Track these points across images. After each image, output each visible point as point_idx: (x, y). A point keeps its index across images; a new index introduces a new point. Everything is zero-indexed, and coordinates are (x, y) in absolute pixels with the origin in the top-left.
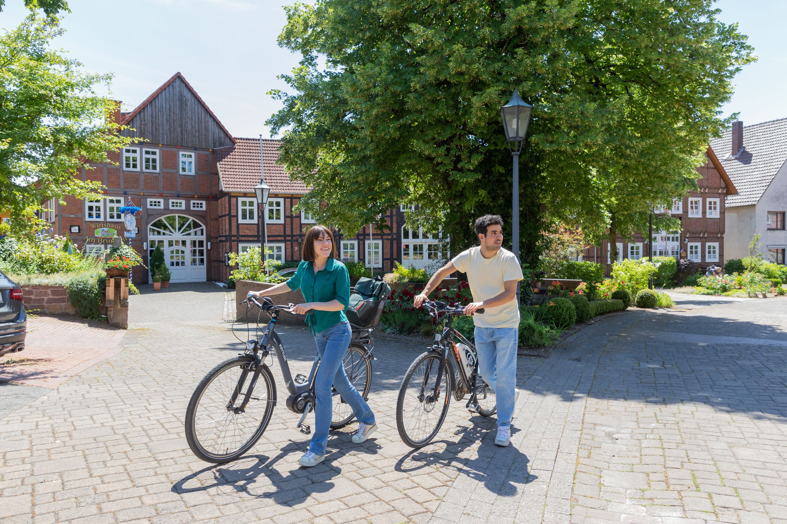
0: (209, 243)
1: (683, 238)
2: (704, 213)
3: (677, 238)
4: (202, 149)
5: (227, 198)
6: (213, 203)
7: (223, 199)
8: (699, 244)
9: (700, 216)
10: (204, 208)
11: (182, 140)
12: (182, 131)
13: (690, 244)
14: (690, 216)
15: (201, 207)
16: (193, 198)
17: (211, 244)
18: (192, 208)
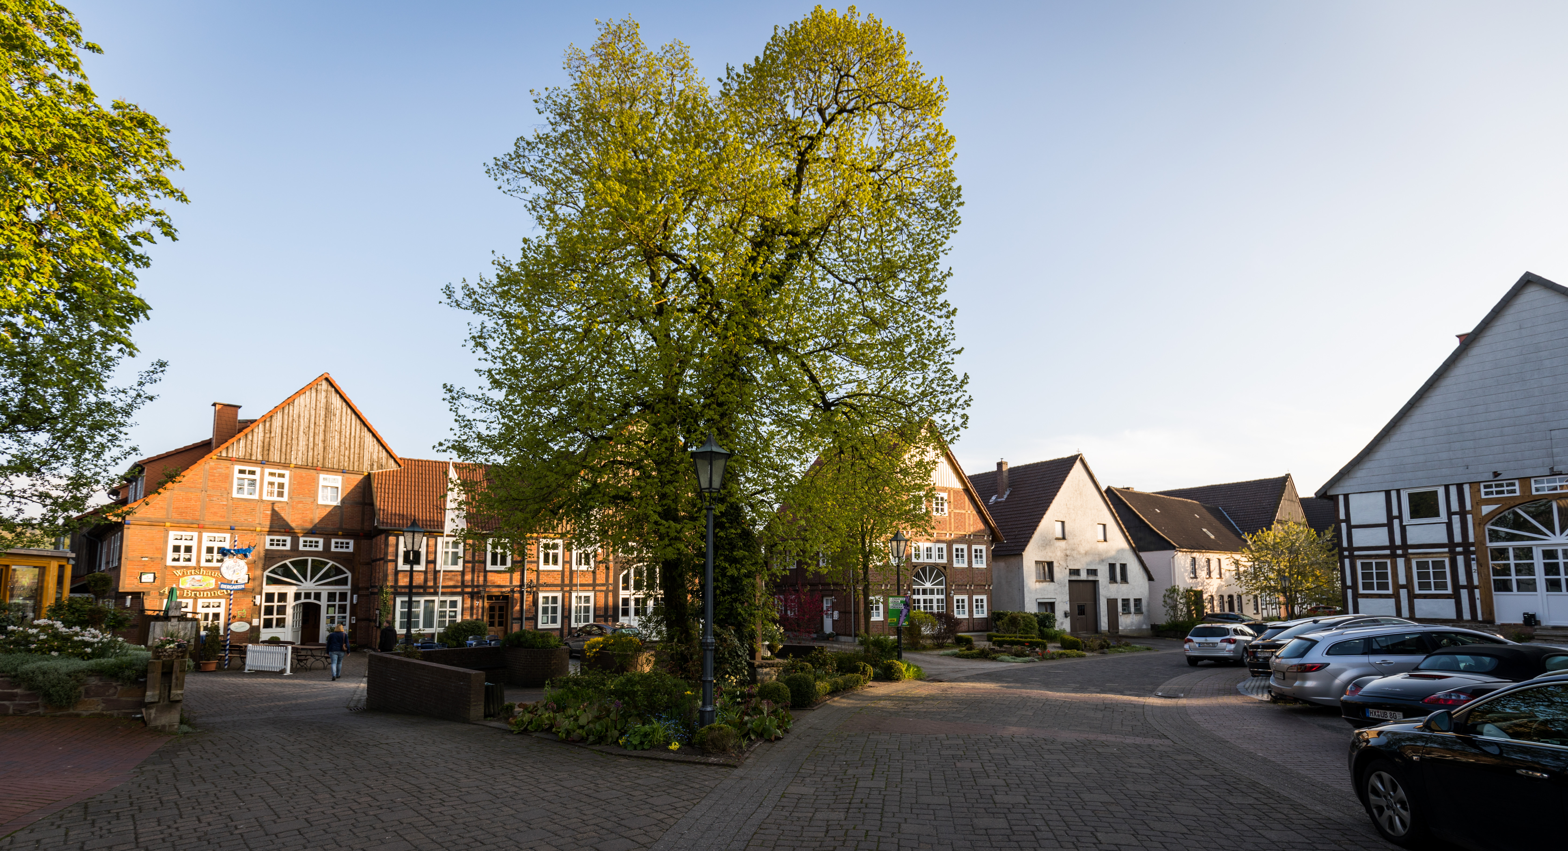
0: (355, 596)
1: (948, 590)
2: (970, 562)
3: (942, 590)
4: (353, 472)
5: (383, 536)
6: (364, 543)
7: (379, 537)
8: (965, 597)
9: (966, 565)
10: (351, 549)
11: (324, 459)
12: (324, 448)
13: (956, 597)
14: (955, 565)
15: (347, 547)
16: (336, 536)
17: (358, 597)
18: (333, 549)
